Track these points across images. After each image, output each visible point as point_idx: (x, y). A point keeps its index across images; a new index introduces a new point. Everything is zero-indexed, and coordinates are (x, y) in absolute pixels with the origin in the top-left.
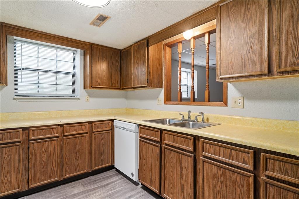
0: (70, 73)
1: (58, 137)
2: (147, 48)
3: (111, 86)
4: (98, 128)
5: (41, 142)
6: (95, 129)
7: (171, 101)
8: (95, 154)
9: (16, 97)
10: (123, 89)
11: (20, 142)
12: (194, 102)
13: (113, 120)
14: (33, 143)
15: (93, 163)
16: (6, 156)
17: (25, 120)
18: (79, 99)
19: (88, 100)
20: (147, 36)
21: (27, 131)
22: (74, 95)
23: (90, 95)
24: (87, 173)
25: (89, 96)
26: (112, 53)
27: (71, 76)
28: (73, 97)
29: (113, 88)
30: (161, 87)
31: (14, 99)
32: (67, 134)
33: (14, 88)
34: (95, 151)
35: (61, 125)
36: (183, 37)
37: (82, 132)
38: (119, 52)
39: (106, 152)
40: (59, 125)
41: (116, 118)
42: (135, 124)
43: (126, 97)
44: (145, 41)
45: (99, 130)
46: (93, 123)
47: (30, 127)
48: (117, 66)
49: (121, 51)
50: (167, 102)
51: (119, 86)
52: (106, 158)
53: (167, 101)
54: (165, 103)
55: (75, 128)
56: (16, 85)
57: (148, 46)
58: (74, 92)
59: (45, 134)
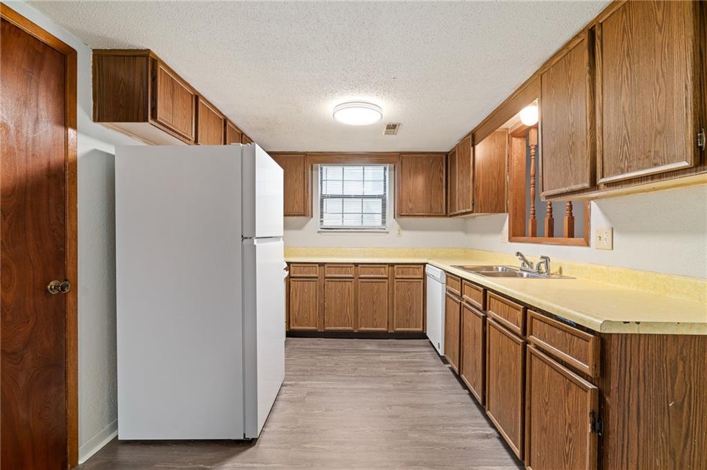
0: (379, 197)
1: (353, 278)
2: (472, 149)
3: (431, 212)
4: (402, 273)
5: (335, 281)
6: (397, 274)
7: (525, 236)
8: (397, 309)
9: (320, 230)
10: (451, 216)
11: (317, 278)
12: (552, 238)
13: (424, 264)
14: (328, 281)
15: (395, 321)
16: (306, 290)
17: (321, 256)
18: (388, 233)
19: (399, 234)
20: (472, 129)
21: (323, 268)
22: (384, 227)
23: (403, 227)
24: (387, 332)
25: (401, 228)
26: (431, 161)
27: (380, 200)
28: (382, 230)
29: (434, 216)
30: (504, 212)
31: (319, 232)
32: (362, 276)
33: (319, 219)
34: (398, 305)
35: (356, 265)
36: (520, 122)
37: (380, 276)
38: (444, 156)
39: (415, 309)
40: (353, 264)
41: (429, 261)
42: (440, 270)
43: (465, 230)
44: (470, 137)
45: (404, 276)
46: (395, 266)
47: (325, 263)
48: (441, 180)
49: (446, 154)
50: (513, 238)
51: (444, 212)
52: (415, 319)
53: (513, 236)
54: (510, 240)
55: (372, 270)
56: (322, 217)
57: (473, 146)
58: (384, 222)
59: (339, 273)
